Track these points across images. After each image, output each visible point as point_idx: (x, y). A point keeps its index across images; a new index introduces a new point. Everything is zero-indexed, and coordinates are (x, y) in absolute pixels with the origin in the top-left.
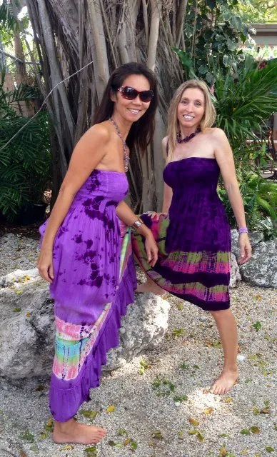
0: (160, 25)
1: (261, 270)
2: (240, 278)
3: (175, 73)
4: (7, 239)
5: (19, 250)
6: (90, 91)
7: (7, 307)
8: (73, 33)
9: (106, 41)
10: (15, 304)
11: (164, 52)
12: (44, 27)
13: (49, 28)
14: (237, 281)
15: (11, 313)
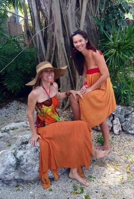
0: (87, 5)
1: (132, 126)
2: (121, 129)
3: (94, 28)
4: (13, 103)
5: (18, 110)
6: (53, 36)
7: (5, 143)
8: (46, 9)
9: (61, 12)
10: (8, 142)
11: (89, 18)
12: (33, 5)
13: (35, 6)
14: (120, 131)
15: (6, 147)
